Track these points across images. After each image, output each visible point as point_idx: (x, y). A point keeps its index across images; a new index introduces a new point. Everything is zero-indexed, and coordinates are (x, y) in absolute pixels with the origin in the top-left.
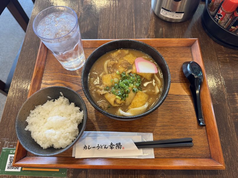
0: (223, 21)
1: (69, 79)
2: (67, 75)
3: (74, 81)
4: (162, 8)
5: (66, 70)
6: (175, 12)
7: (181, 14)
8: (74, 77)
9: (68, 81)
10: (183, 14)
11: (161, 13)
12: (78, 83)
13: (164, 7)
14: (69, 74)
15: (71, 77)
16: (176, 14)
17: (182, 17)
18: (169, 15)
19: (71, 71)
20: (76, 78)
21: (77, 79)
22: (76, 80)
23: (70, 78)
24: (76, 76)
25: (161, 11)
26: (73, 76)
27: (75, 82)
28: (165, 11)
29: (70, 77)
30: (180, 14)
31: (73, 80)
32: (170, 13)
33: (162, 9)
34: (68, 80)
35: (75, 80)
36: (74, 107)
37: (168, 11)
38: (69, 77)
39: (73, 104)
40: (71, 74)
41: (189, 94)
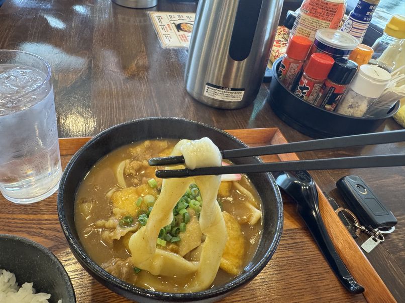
0: (311, 98)
1: (20, 225)
2: (15, 216)
3: (33, 228)
4: (208, 84)
5: (11, 204)
6: (230, 89)
7: (240, 92)
8: (33, 220)
9: (16, 229)
10: (243, 92)
11: (206, 94)
12: (44, 232)
13: (210, 82)
14: (21, 213)
15: (26, 220)
16: (232, 92)
17: (242, 98)
18: (220, 96)
19: (25, 205)
20: (39, 220)
21: (41, 224)
22: (39, 226)
23: (23, 223)
24: (38, 217)
25: (206, 90)
26: (32, 217)
27: (35, 230)
28: (213, 88)
29: (22, 219)
30: (238, 92)
31: (29, 227)
32: (222, 90)
33: (207, 86)
34: (17, 227)
35: (35, 226)
36: (32, 295)
37: (218, 87)
38: (20, 219)
39: (28, 286)
40: (26, 213)
41: (300, 227)
